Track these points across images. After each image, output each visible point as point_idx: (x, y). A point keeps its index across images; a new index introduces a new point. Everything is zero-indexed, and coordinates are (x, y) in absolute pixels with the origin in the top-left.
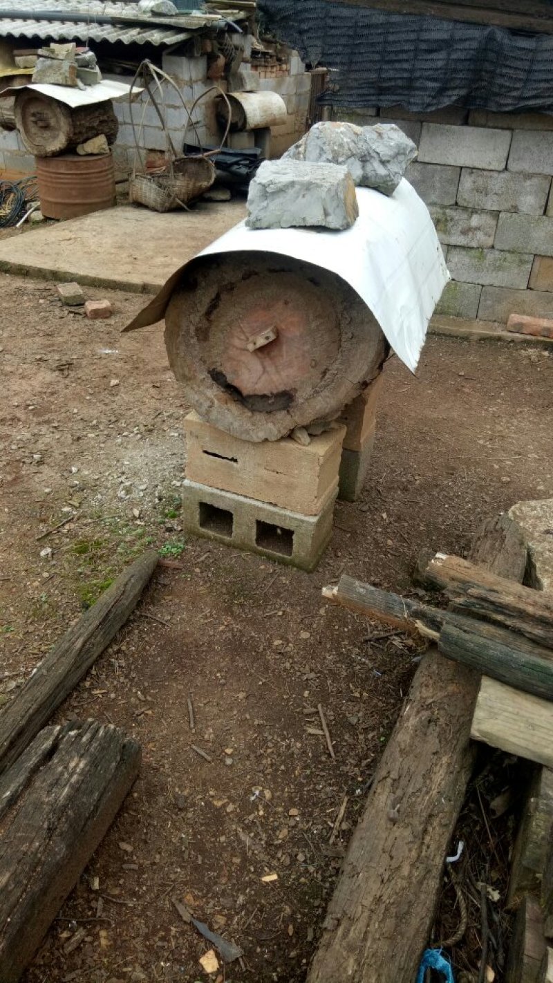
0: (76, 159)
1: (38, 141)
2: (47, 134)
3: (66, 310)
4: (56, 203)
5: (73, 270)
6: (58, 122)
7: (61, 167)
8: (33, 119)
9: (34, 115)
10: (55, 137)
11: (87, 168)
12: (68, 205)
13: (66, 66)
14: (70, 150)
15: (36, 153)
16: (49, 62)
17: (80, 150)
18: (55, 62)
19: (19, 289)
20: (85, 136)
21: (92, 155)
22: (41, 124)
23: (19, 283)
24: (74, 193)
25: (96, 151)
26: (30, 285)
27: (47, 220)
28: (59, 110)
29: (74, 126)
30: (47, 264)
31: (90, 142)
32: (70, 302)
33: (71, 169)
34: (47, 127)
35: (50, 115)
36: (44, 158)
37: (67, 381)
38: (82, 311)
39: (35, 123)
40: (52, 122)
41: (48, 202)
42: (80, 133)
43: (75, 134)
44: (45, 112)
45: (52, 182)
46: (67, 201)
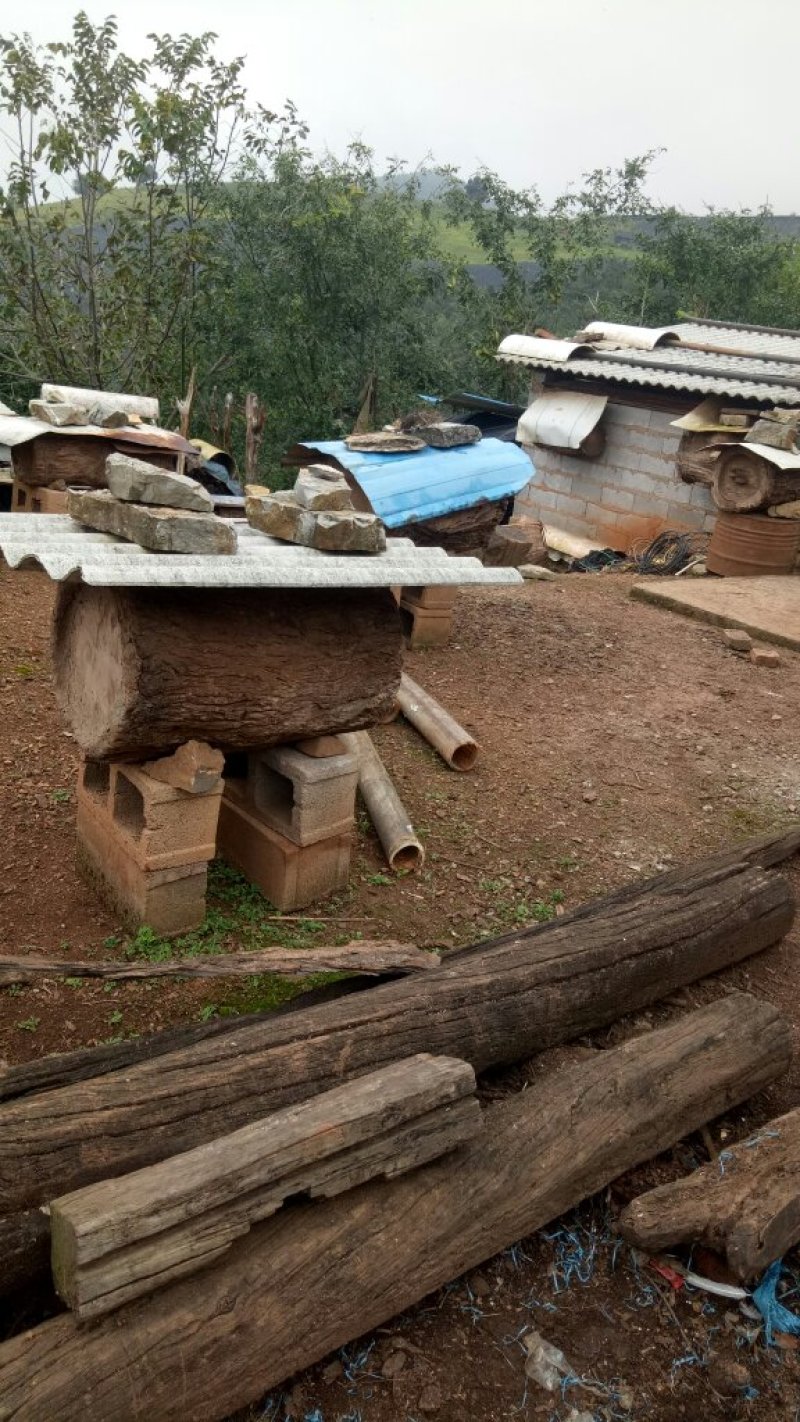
0: (765, 519)
1: (730, 496)
2: (742, 491)
3: (729, 653)
4: (727, 560)
5: (741, 620)
6: (759, 481)
7: (746, 525)
8: (732, 475)
9: (734, 471)
10: (749, 495)
11: (773, 531)
12: (738, 563)
13: (785, 430)
14: (761, 510)
15: (723, 506)
16: (768, 424)
17: (771, 512)
18: (776, 425)
19: (681, 626)
20: (781, 499)
21: (783, 518)
22: (738, 480)
23: (681, 620)
24: (751, 552)
25: (788, 515)
26: (693, 625)
27: (710, 574)
28: (763, 470)
29: (775, 487)
30: (714, 609)
31: (785, 506)
32: (736, 646)
33: (755, 528)
34: (744, 484)
35: (752, 473)
36: (731, 513)
37: (728, 705)
38: (745, 656)
39: (733, 478)
40: (752, 480)
41: (716, 556)
42: (779, 495)
43: (772, 495)
44: (748, 469)
45: (730, 538)
46: (739, 559)
